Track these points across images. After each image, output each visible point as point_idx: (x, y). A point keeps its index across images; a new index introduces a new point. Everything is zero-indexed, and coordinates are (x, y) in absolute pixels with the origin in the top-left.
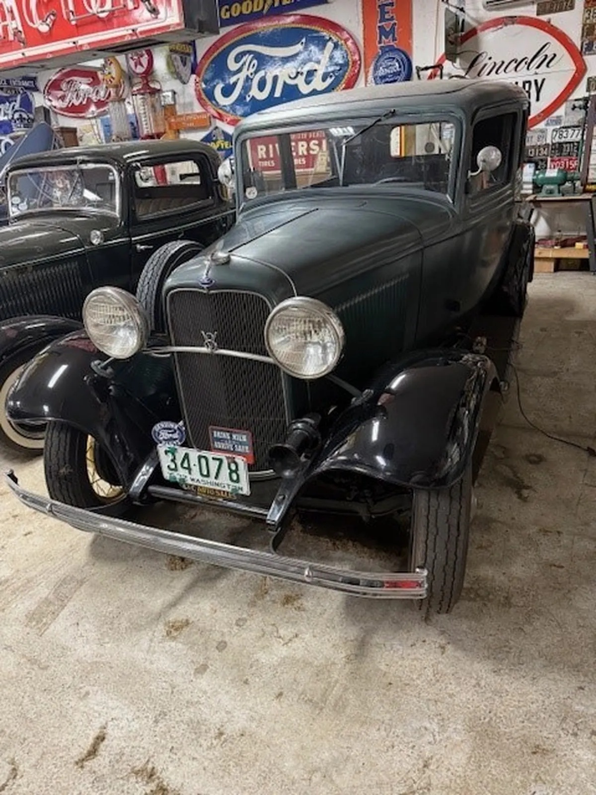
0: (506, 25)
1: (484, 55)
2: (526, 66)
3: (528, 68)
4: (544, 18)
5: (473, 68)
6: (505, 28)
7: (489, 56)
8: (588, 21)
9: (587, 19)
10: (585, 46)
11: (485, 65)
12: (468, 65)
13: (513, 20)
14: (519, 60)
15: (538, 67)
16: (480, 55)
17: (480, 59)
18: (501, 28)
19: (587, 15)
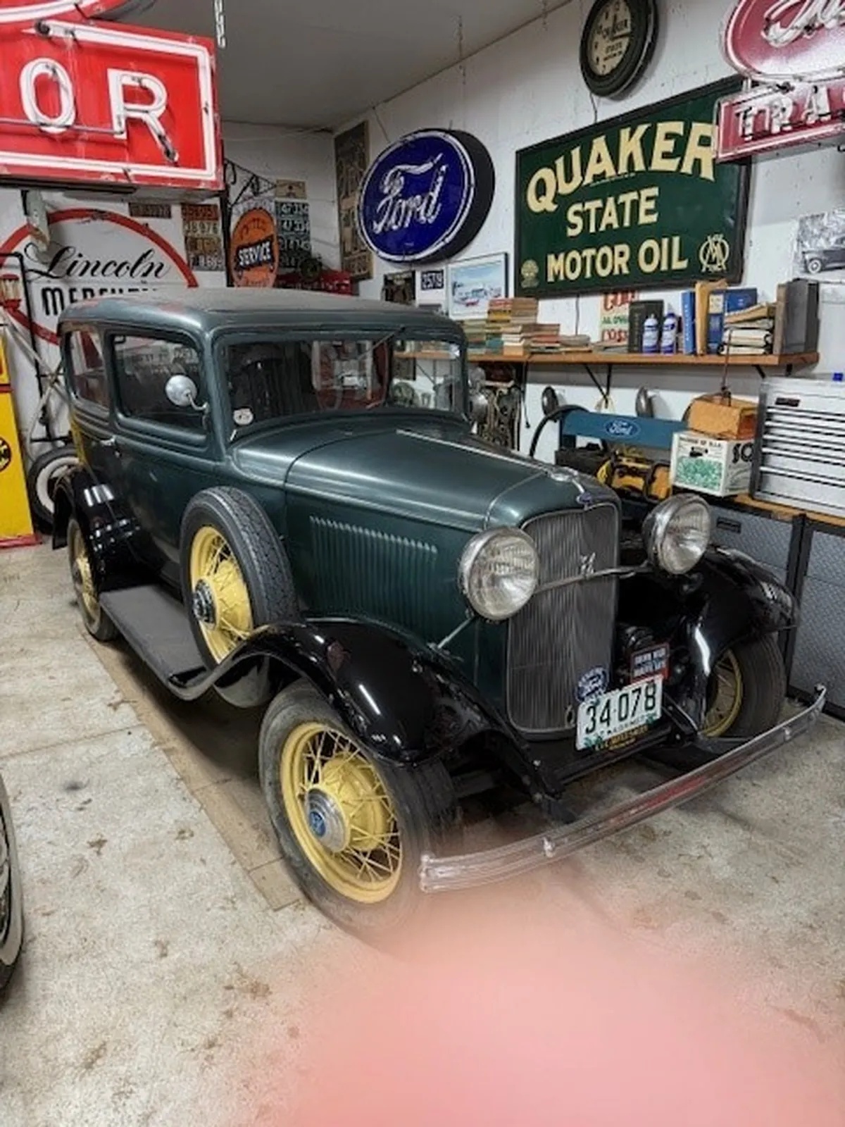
0: (94, 219)
1: (71, 250)
2: (129, 272)
3: (131, 275)
4: (141, 220)
5: (58, 264)
6: (93, 222)
7: (77, 252)
8: (190, 234)
9: (188, 231)
10: (192, 261)
11: (75, 263)
12: (50, 260)
13: (102, 215)
14: (118, 264)
15: (145, 275)
16: (67, 248)
17: (66, 254)
18: (89, 221)
19: (187, 228)
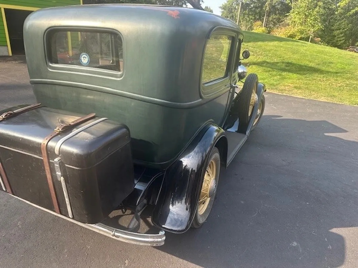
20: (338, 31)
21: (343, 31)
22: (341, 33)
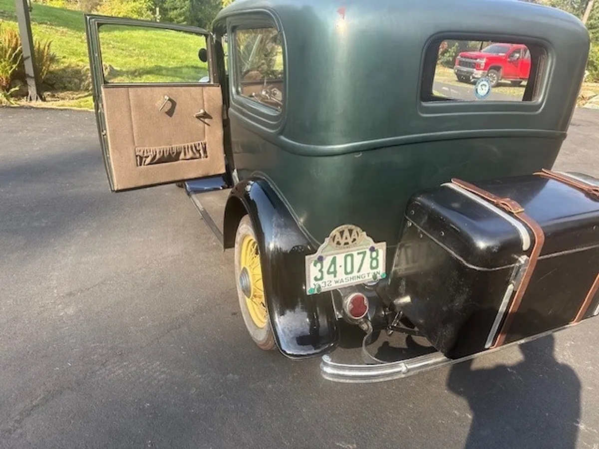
20: (175, 12)
21: (180, 11)
22: (180, 15)
